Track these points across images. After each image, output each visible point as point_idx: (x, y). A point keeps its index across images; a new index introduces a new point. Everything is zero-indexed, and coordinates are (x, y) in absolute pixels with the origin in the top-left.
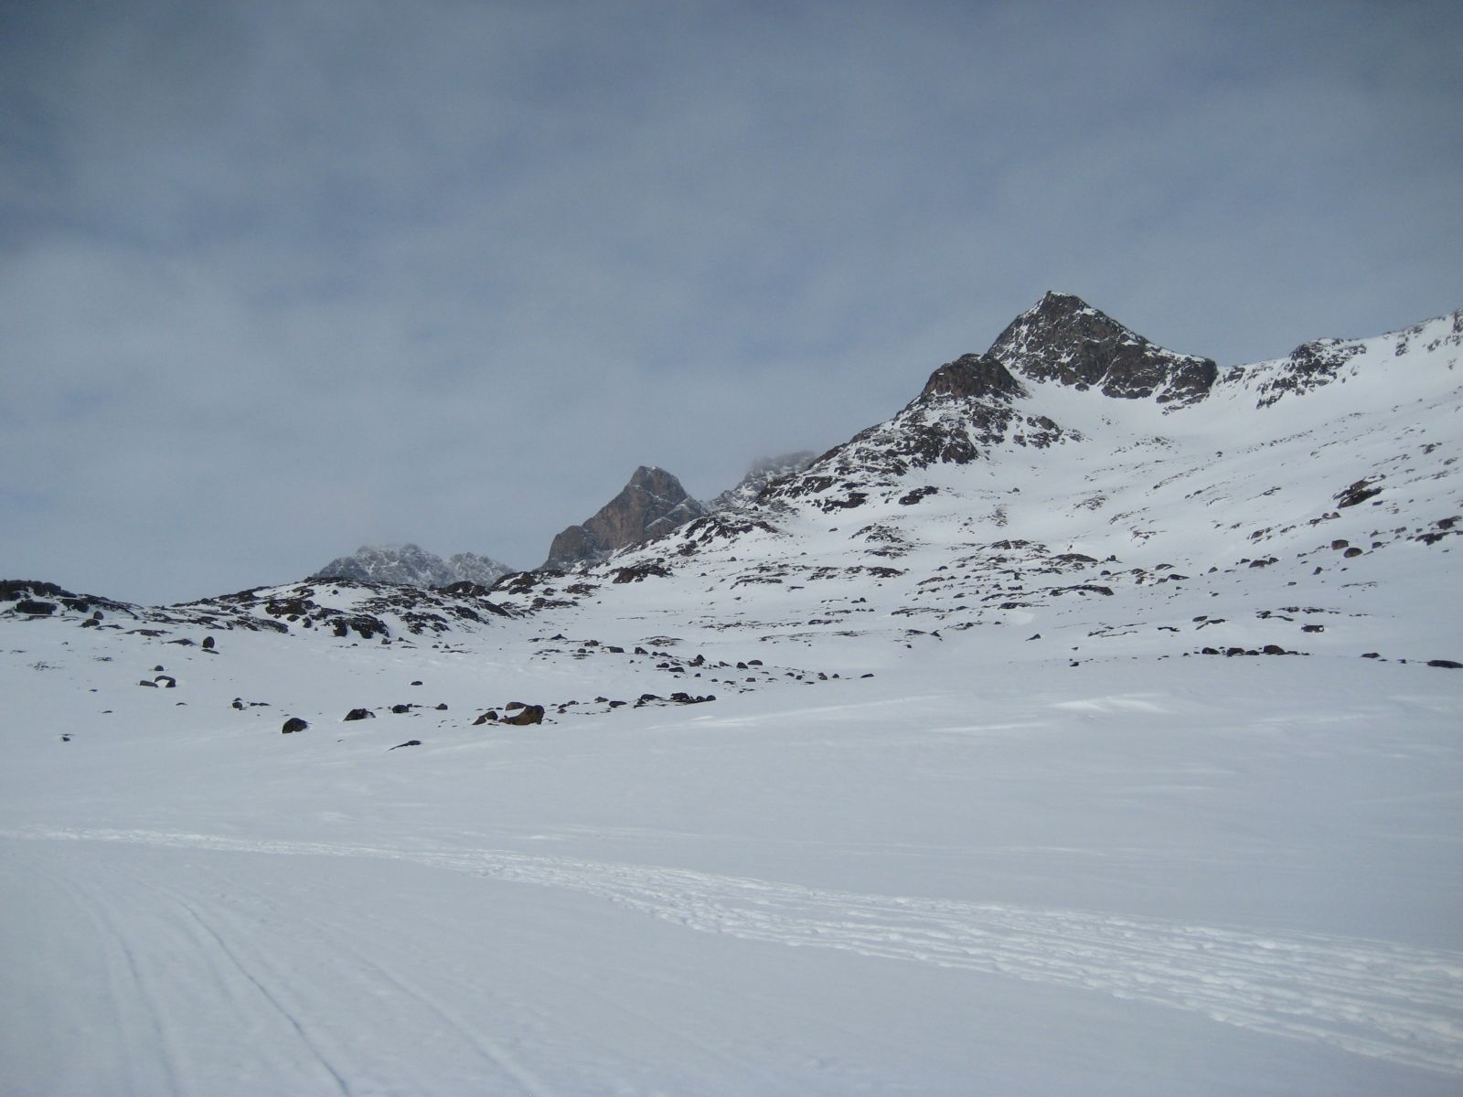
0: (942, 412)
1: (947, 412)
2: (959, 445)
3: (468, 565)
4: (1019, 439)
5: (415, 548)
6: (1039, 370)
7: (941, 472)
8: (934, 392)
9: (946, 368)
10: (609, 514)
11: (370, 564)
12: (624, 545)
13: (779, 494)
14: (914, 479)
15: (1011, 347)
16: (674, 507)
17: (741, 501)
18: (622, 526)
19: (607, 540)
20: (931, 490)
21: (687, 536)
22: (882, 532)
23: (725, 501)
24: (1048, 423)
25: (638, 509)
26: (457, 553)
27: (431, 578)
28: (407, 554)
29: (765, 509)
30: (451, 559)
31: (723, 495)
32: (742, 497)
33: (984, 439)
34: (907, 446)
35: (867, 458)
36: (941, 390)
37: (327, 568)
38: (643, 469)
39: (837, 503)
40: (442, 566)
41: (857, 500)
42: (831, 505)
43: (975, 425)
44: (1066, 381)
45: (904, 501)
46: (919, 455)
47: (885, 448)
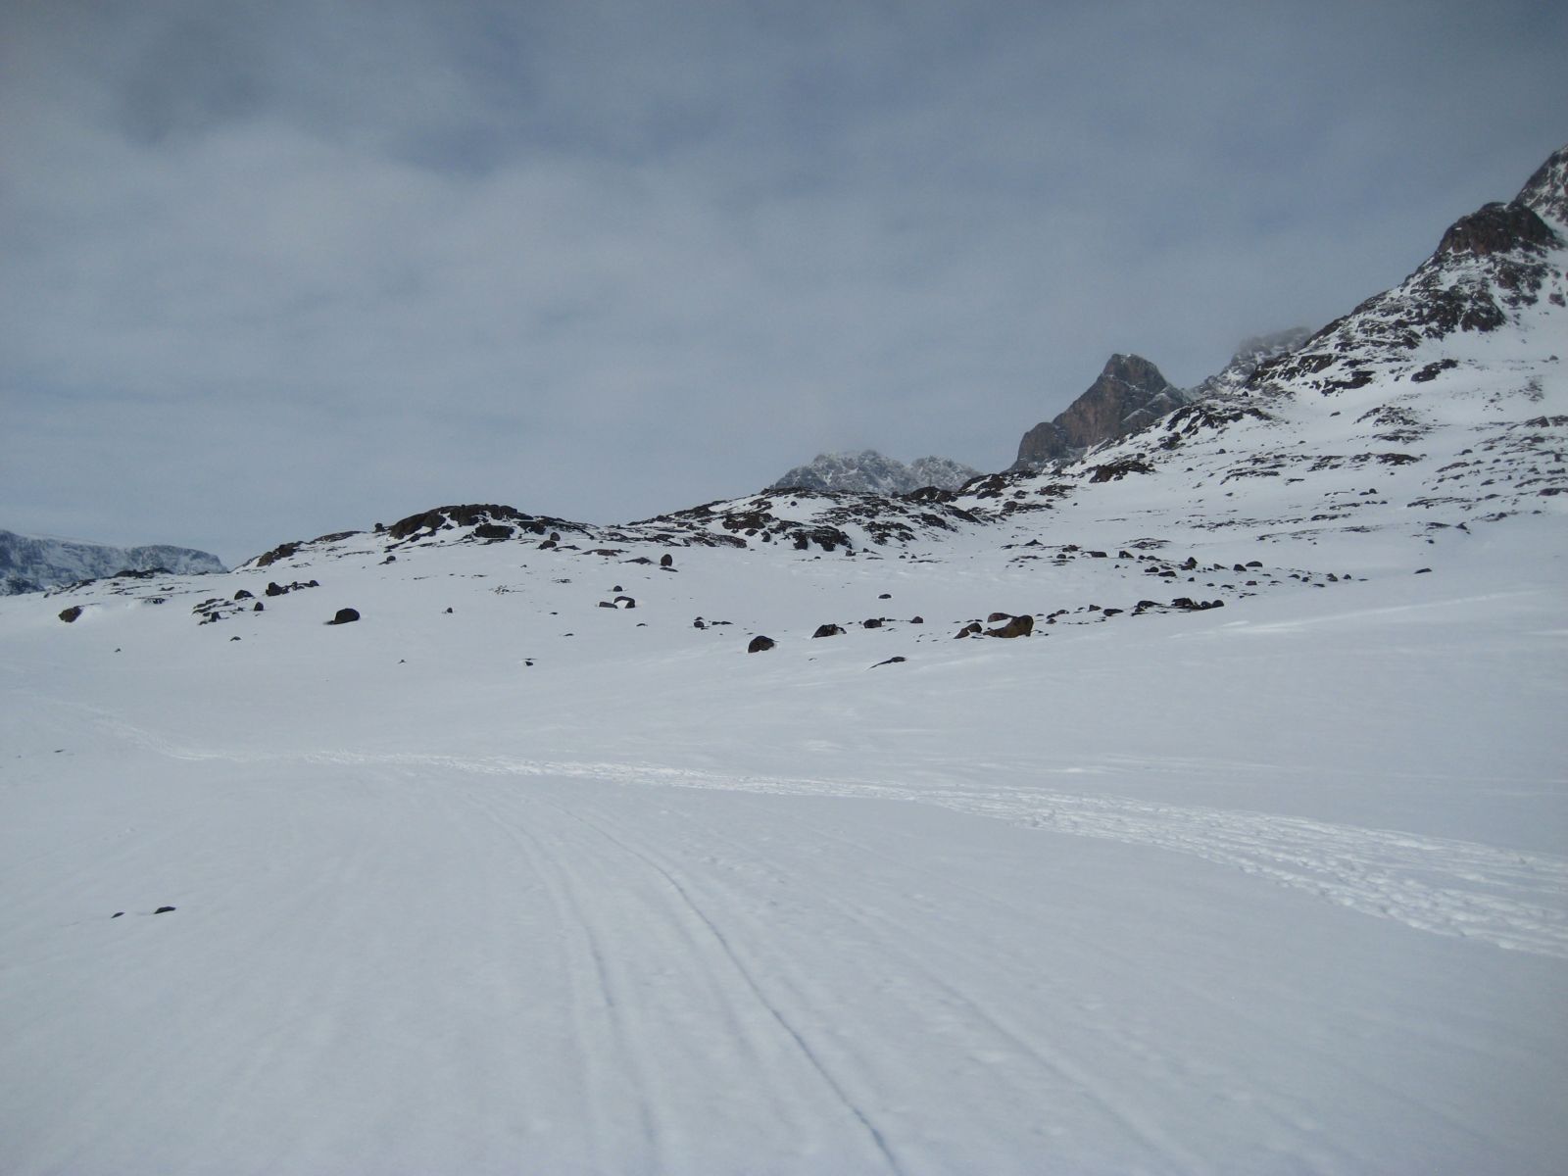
0: (1460, 273)
1: (1467, 272)
2: (1482, 309)
3: (930, 470)
4: (1556, 299)
5: (874, 454)
7: (1460, 341)
8: (1450, 250)
9: (1464, 222)
10: (1082, 408)
11: (827, 473)
12: (1099, 441)
13: (1272, 377)
14: (1429, 351)
15: (1546, 190)
16: (1153, 396)
17: (1227, 387)
18: (1096, 420)
19: (1080, 438)
20: (1450, 364)
21: (1170, 428)
22: (1392, 414)
23: (1209, 387)
25: (1112, 400)
26: (920, 457)
27: (893, 485)
28: (867, 461)
29: (1257, 394)
30: (913, 464)
31: (1207, 381)
32: (1228, 383)
33: (1513, 301)
34: (1420, 314)
35: (1372, 330)
36: (1458, 248)
37: (783, 479)
38: (1117, 357)
39: (1338, 384)
40: (903, 473)
41: (1362, 379)
42: (1332, 386)
43: (1502, 284)
45: (1417, 378)
46: (1434, 325)
47: (1393, 318)
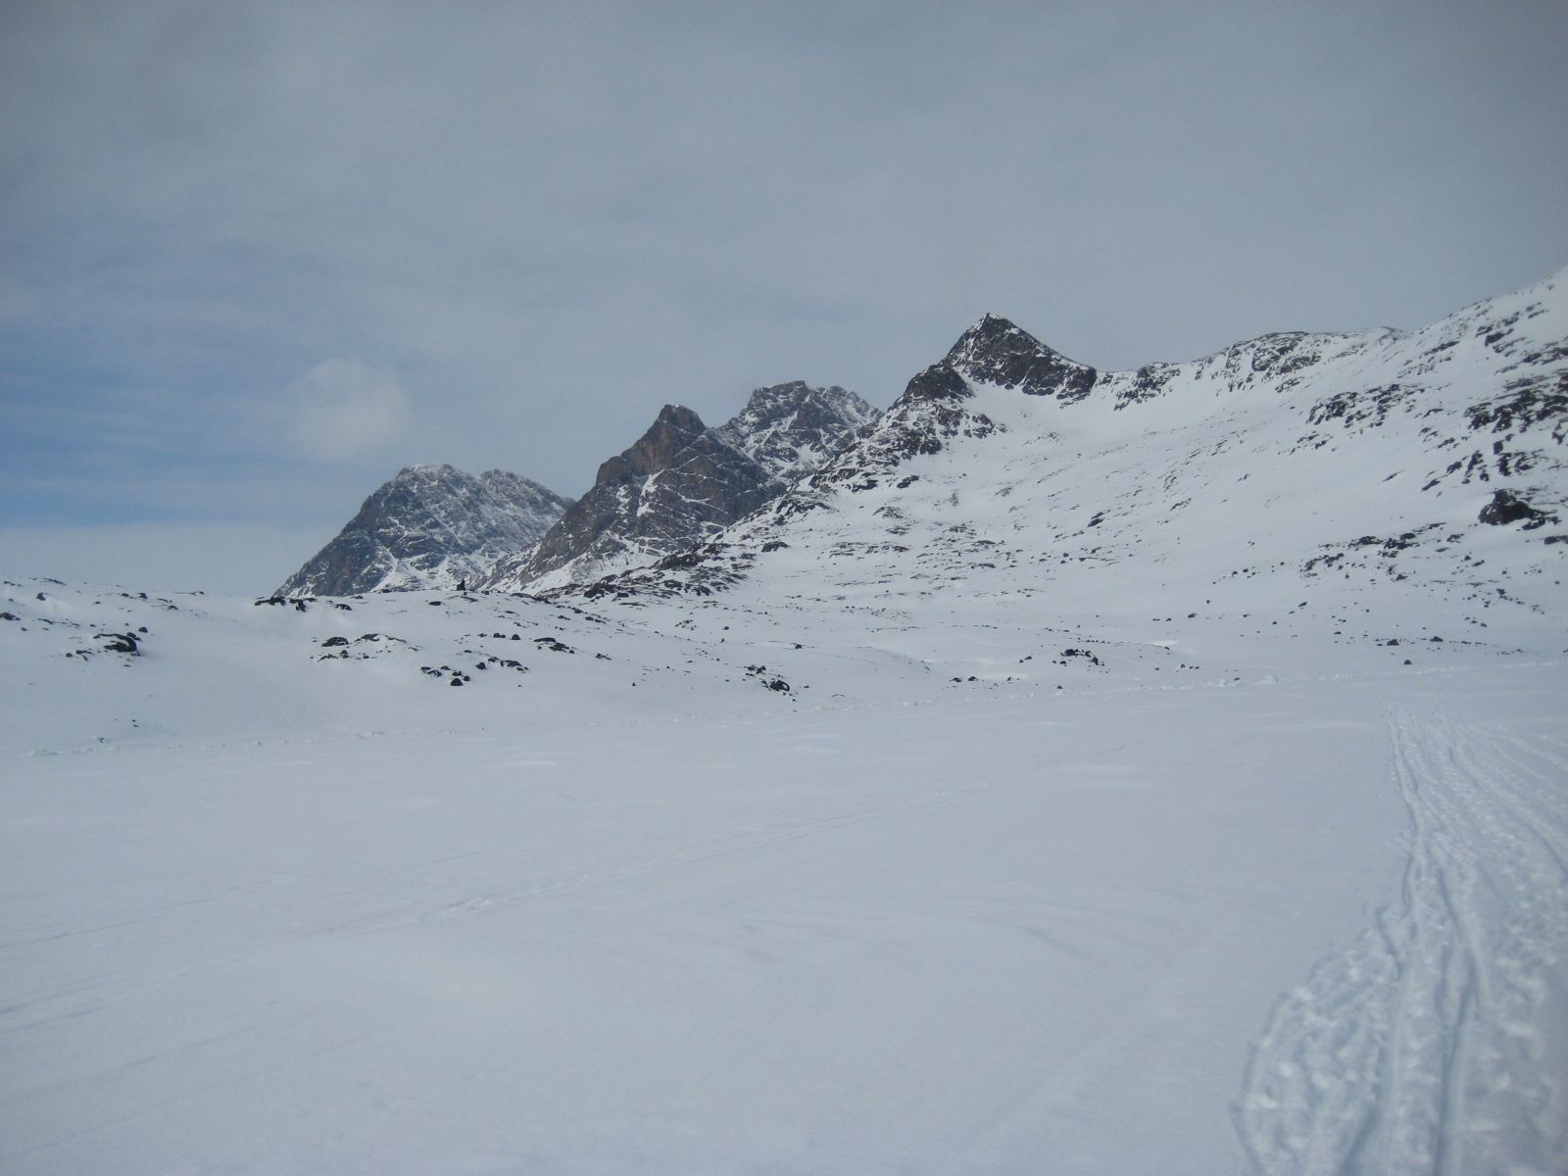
0: (919, 412)
1: (921, 413)
2: (930, 442)
3: (497, 481)
4: (967, 433)
5: (450, 467)
6: (981, 375)
7: (920, 462)
8: (912, 395)
9: (918, 377)
10: (643, 446)
11: (413, 485)
13: (824, 480)
14: (904, 470)
15: (962, 355)
16: (696, 438)
17: (746, 427)
18: (654, 456)
19: (643, 468)
20: (915, 478)
21: (778, 512)
22: (891, 512)
24: (985, 420)
25: (667, 441)
26: (486, 470)
27: (468, 495)
28: (444, 474)
29: (817, 491)
30: (482, 476)
31: (730, 421)
32: (746, 423)
33: (945, 434)
34: (899, 445)
35: (875, 454)
36: (916, 395)
38: (668, 408)
39: (860, 487)
40: (475, 484)
41: (872, 484)
42: (857, 488)
43: (940, 422)
44: (999, 383)
45: (899, 486)
46: (906, 451)
47: (885, 447)
